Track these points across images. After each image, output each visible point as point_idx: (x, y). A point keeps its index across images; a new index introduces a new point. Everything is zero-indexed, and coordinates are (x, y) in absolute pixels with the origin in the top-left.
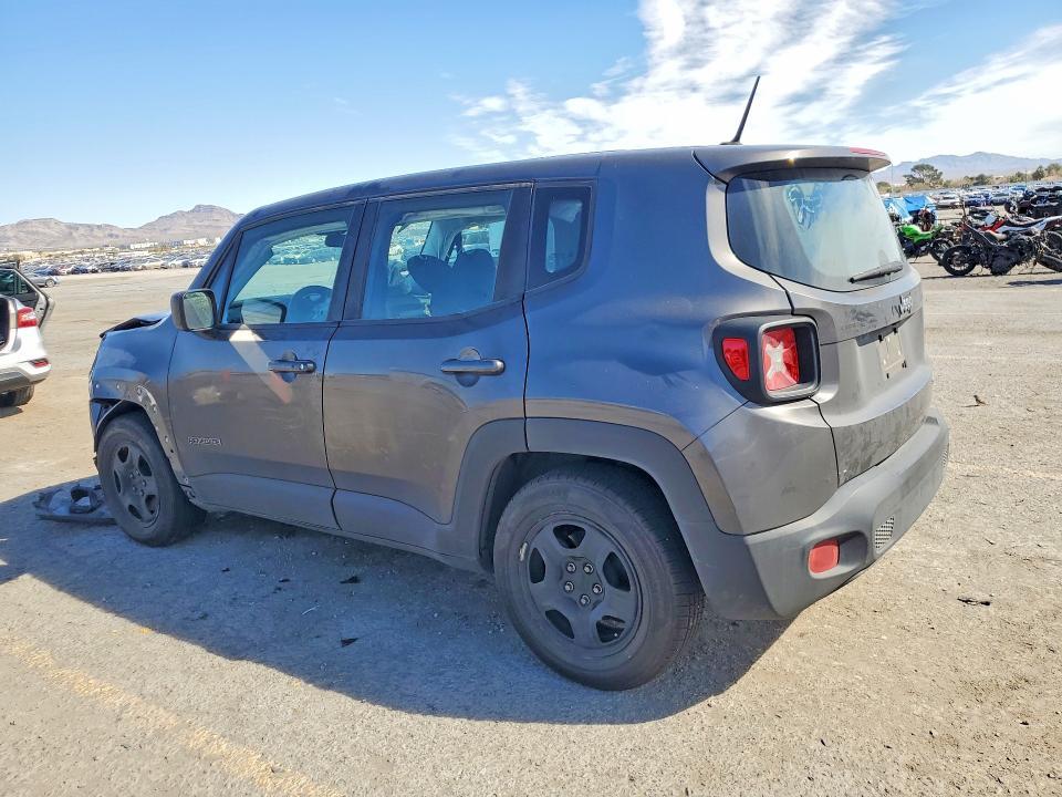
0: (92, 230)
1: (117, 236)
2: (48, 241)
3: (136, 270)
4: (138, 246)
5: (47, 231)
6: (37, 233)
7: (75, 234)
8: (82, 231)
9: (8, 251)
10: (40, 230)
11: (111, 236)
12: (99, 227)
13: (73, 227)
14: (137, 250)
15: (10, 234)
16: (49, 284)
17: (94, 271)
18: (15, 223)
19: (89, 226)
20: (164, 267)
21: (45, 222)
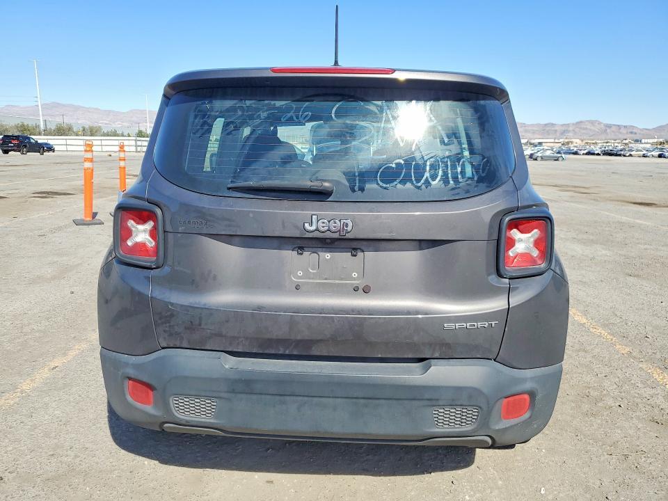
0: (620, 129)
1: (636, 133)
2: (591, 134)
3: (624, 156)
4: (646, 141)
5: (592, 128)
6: (586, 129)
7: (608, 131)
8: (614, 129)
9: (566, 138)
10: (588, 127)
11: (631, 133)
12: (625, 127)
13: (609, 126)
14: (645, 143)
15: (571, 129)
16: (560, 159)
17: (598, 154)
18: (575, 122)
19: (618, 126)
20: (644, 156)
21: (592, 122)
